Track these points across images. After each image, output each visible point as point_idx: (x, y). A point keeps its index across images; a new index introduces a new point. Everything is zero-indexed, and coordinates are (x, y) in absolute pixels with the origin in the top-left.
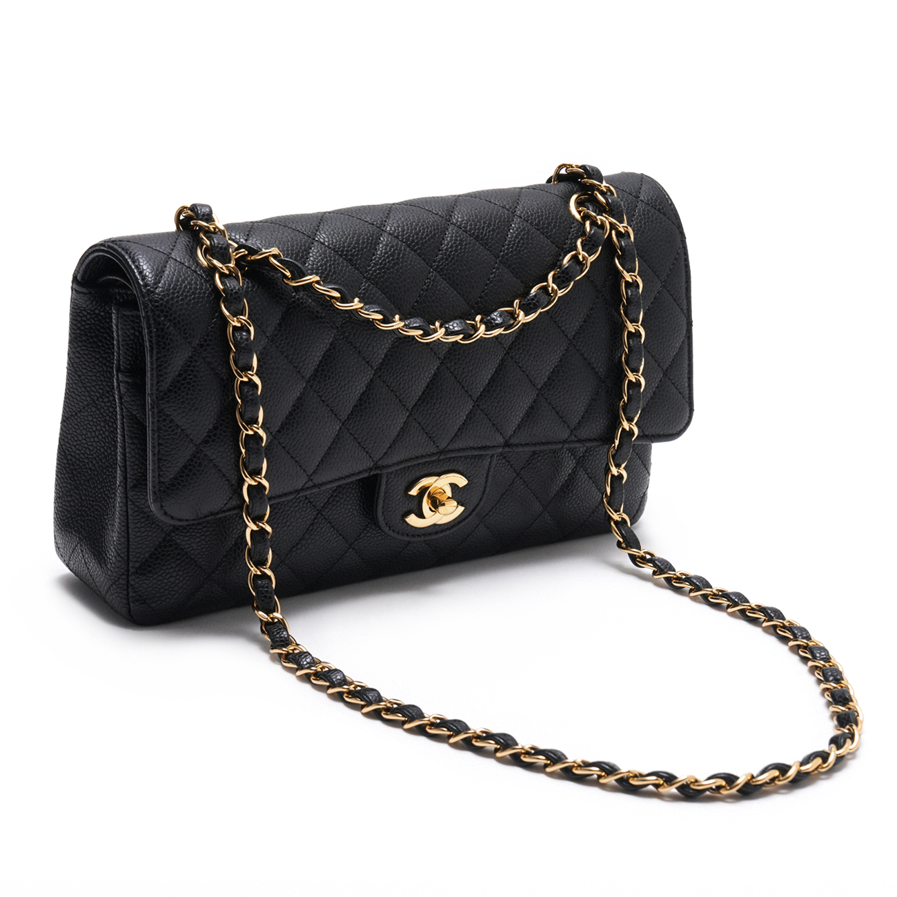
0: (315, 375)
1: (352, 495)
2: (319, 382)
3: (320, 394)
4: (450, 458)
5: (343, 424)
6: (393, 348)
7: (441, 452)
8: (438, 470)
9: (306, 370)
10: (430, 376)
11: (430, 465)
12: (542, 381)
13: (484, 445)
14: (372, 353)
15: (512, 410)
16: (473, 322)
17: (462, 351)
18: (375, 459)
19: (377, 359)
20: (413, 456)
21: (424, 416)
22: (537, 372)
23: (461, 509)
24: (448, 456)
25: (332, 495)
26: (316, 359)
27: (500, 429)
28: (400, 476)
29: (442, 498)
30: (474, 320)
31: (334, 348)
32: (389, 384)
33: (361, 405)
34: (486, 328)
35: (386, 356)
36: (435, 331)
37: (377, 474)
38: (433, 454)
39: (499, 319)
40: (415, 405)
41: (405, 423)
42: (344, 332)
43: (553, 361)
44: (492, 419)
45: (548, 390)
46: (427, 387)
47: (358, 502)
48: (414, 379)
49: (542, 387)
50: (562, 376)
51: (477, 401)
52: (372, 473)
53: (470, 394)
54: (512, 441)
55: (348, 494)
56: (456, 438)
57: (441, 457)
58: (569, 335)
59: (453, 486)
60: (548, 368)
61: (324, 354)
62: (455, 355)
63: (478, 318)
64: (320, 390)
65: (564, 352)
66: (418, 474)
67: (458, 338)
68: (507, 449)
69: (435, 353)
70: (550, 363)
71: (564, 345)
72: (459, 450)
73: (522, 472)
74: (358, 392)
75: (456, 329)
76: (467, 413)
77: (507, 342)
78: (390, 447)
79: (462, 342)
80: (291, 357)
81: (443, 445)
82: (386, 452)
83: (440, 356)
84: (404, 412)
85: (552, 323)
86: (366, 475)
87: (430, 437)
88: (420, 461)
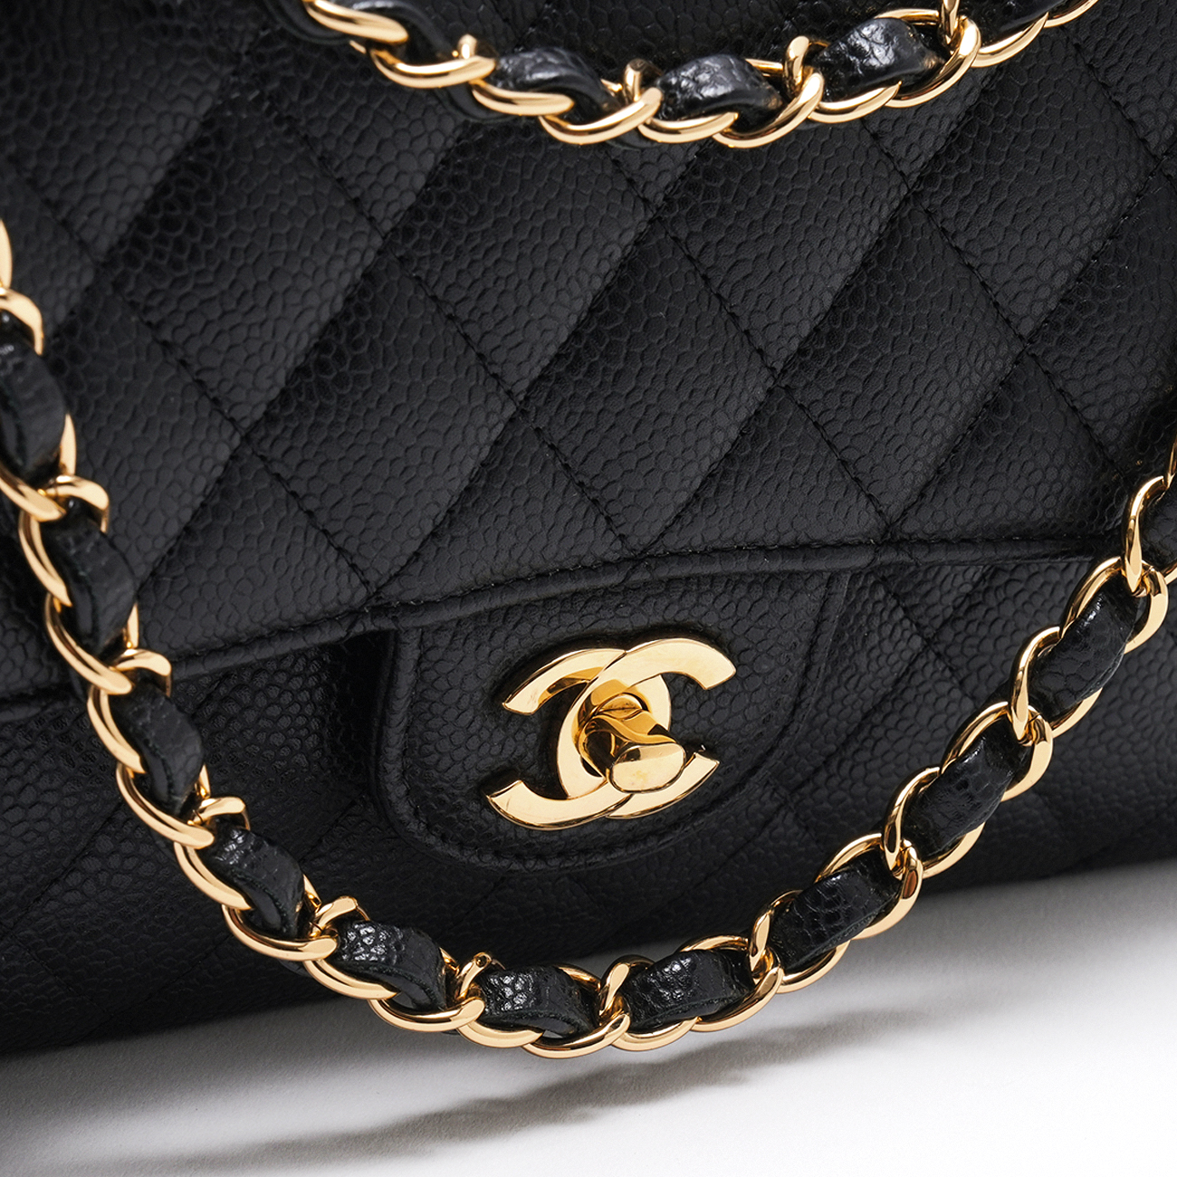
0: (137, 242)
1: (287, 698)
2: (150, 268)
3: (154, 317)
4: (671, 580)
5: (246, 439)
6: (462, 151)
7: (638, 559)
8: (626, 625)
9: (98, 219)
10: (605, 267)
11: (594, 606)
12: (1038, 309)
13: (803, 539)
14: (375, 167)
15: (919, 412)
16: (777, 66)
17: (737, 180)
18: (372, 577)
19: (393, 195)
20: (525, 571)
21: (575, 420)
22: (1022, 275)
23: (703, 766)
24: (663, 573)
25: (209, 697)
26: (140, 177)
27: (866, 481)
28: (472, 644)
29: (633, 730)
30: (781, 56)
31: (220, 139)
32: (439, 292)
33: (322, 366)
34: (828, 84)
35: (433, 179)
36: (623, 100)
37: (382, 635)
38: (606, 563)
39: (879, 51)
40: (541, 377)
41: (496, 443)
42: (265, 77)
43: (1088, 235)
44: (841, 443)
45: (1061, 341)
46: (591, 311)
47: (314, 724)
48: (540, 279)
49: (1038, 330)
50: (1114, 292)
51: (784, 371)
52: (359, 629)
53: (760, 343)
54: (911, 526)
55: (274, 692)
56: (697, 510)
57: (636, 577)
58: (1153, 140)
59: (680, 685)
60: (1065, 259)
61: (176, 158)
62: (709, 193)
63: (798, 47)
64: (155, 302)
65: (1128, 202)
66: (543, 635)
67: (715, 127)
68: (889, 556)
69: (630, 182)
70: (1075, 243)
71: (1132, 175)
72: (707, 554)
73: (948, 635)
74: (310, 316)
75: (709, 92)
76: (742, 415)
77: (915, 151)
78: (433, 534)
79: (732, 143)
80: (32, 163)
81: (643, 534)
82: (417, 554)
83: (649, 194)
84: (495, 404)
85: (1094, 88)
86: (335, 634)
87: (595, 501)
88: (553, 590)
